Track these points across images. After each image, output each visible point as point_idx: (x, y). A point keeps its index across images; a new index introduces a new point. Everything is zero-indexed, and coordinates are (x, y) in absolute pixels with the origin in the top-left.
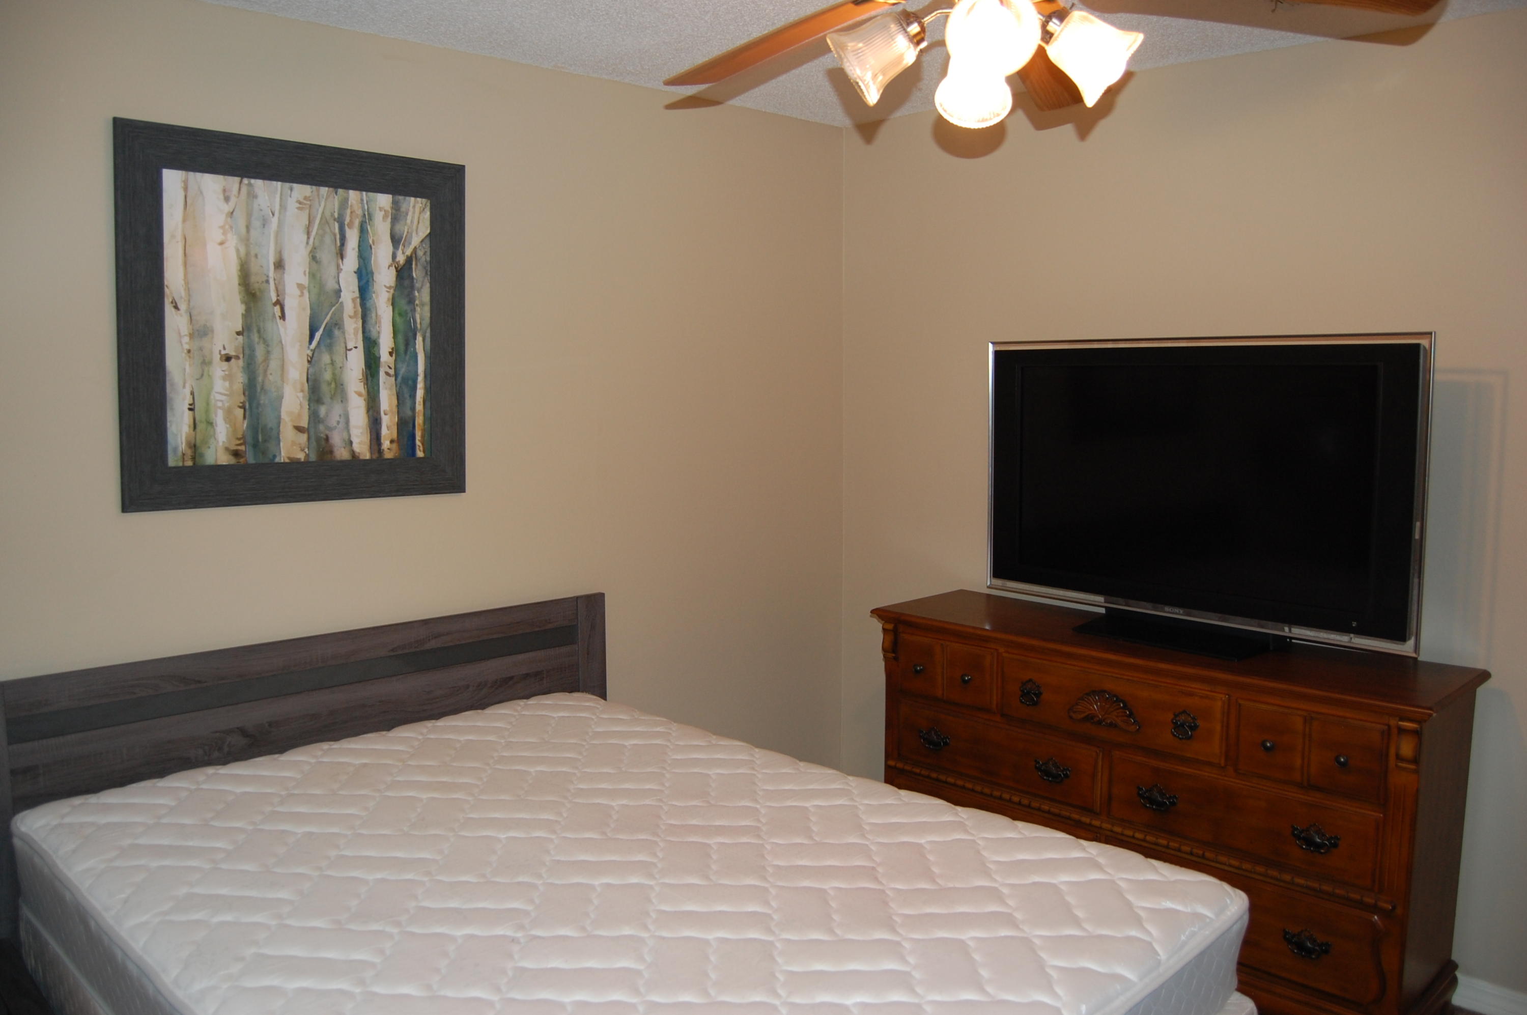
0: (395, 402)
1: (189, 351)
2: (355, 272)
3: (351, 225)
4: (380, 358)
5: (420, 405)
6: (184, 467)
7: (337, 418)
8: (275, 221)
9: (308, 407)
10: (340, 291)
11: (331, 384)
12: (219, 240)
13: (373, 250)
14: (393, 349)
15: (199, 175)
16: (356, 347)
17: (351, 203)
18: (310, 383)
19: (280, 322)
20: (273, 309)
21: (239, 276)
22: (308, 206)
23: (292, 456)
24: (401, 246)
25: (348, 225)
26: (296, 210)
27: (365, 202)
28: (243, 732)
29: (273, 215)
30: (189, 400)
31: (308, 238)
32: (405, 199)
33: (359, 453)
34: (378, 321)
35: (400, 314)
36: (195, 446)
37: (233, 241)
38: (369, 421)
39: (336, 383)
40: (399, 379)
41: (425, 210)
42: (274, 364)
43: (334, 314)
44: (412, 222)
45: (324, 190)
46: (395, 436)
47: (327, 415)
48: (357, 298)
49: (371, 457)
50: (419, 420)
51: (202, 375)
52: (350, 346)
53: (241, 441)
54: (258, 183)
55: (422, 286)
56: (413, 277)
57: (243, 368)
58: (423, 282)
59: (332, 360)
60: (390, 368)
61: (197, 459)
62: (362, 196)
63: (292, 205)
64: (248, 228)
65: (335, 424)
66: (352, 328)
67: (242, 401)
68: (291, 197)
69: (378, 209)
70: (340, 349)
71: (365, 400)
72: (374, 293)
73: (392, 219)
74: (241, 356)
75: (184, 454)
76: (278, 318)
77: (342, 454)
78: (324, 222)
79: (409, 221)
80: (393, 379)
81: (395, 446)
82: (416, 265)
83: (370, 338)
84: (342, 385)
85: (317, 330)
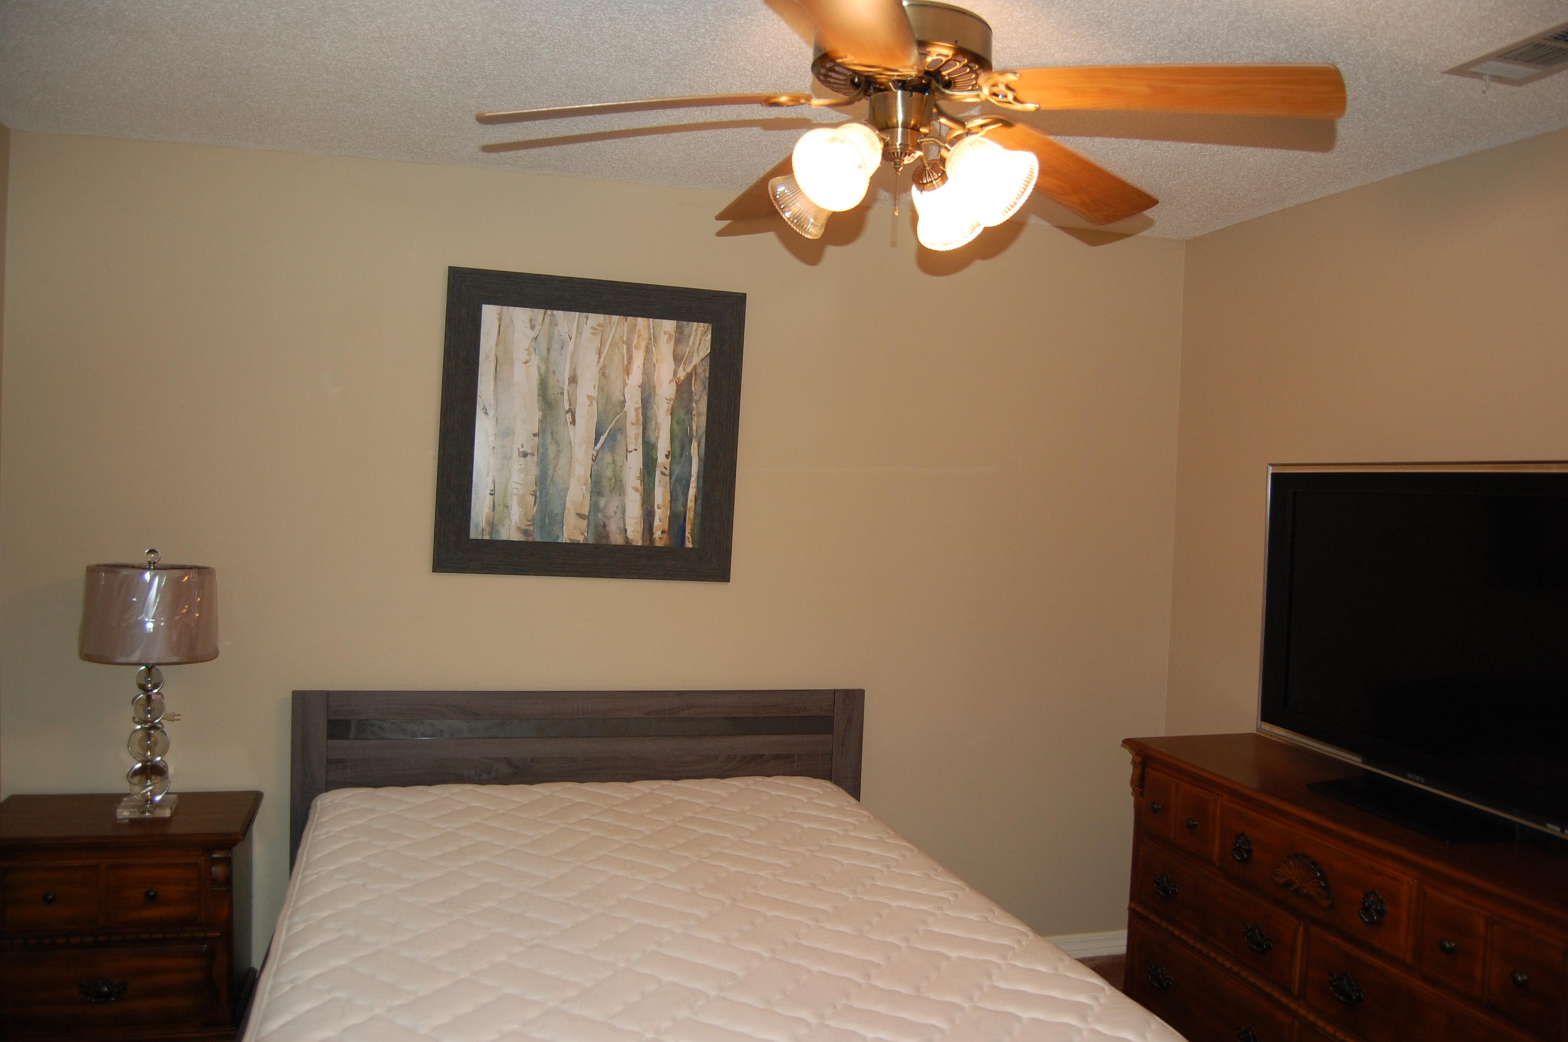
0: (669, 498)
1: (494, 448)
2: (639, 386)
3: (637, 348)
4: (657, 459)
5: (691, 502)
6: (482, 540)
7: (615, 509)
8: (571, 344)
9: (589, 498)
10: (625, 401)
11: (611, 480)
12: (524, 361)
13: (657, 368)
14: (669, 452)
15: (511, 308)
16: (636, 450)
17: (639, 328)
18: (593, 478)
19: (570, 427)
20: (566, 416)
21: (539, 389)
22: (601, 332)
23: (573, 538)
24: (682, 365)
25: (635, 347)
26: (591, 335)
27: (651, 327)
28: (509, 762)
29: (570, 339)
30: (491, 487)
31: (599, 358)
32: (688, 324)
33: (632, 539)
34: (657, 426)
35: (678, 423)
36: (492, 523)
37: (535, 360)
38: (643, 512)
39: (615, 480)
40: (674, 478)
41: (707, 333)
42: (563, 461)
43: (618, 421)
44: (694, 343)
45: (615, 318)
46: (666, 527)
47: (606, 505)
48: (639, 408)
49: (643, 544)
50: (690, 515)
51: (503, 468)
52: (630, 448)
53: (531, 523)
54: (559, 314)
55: (700, 398)
56: (692, 390)
57: (537, 463)
58: (701, 395)
59: (614, 460)
60: (666, 468)
61: (493, 535)
62: (649, 321)
63: (587, 331)
64: (549, 350)
65: (612, 514)
66: (633, 433)
67: (534, 490)
68: (586, 324)
69: (663, 333)
70: (621, 450)
71: (641, 495)
72: (655, 404)
73: (675, 341)
74: (536, 453)
75: (483, 530)
76: (569, 423)
77: (616, 539)
78: (614, 344)
79: (691, 342)
80: (668, 478)
81: (665, 536)
82: (696, 379)
83: (649, 443)
84: (621, 481)
85: (602, 434)
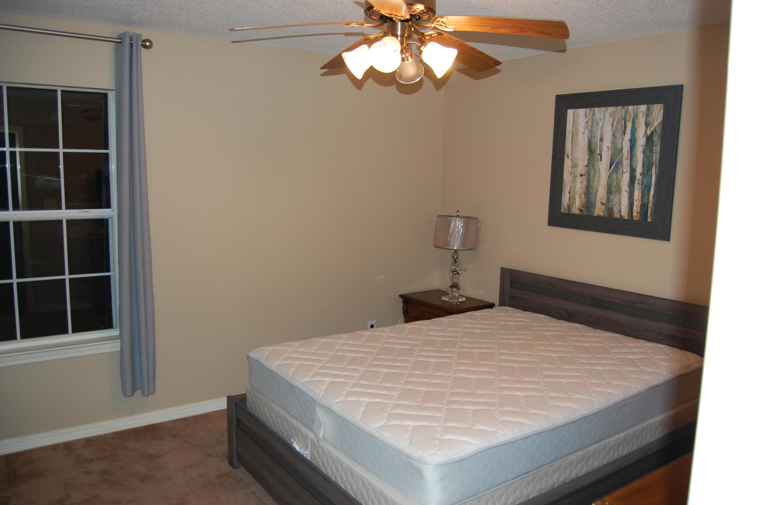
0: (640, 196)
1: (570, 173)
2: (629, 140)
3: (629, 121)
4: (636, 176)
5: (651, 198)
6: (565, 213)
7: (617, 201)
8: (601, 122)
9: (606, 195)
10: (623, 148)
11: (615, 187)
12: (582, 133)
13: (637, 130)
14: (642, 172)
15: (578, 110)
16: (627, 172)
17: (630, 111)
18: (608, 186)
19: (600, 161)
20: (598, 157)
21: (588, 145)
22: (613, 115)
23: (599, 214)
24: (649, 127)
25: (628, 121)
26: (609, 117)
27: (635, 110)
29: (601, 120)
30: (569, 190)
31: (612, 128)
32: (652, 106)
33: (623, 216)
34: (637, 160)
35: (646, 157)
36: (569, 206)
37: (587, 132)
38: (629, 203)
39: (617, 186)
40: (643, 186)
41: (662, 109)
42: (596, 178)
43: (619, 158)
44: (655, 116)
45: (619, 108)
46: (639, 210)
47: (613, 199)
48: (629, 151)
49: (628, 218)
50: (650, 205)
51: (574, 181)
52: (624, 171)
53: (583, 206)
54: (596, 109)
55: (657, 144)
56: (653, 140)
57: (586, 179)
58: (658, 142)
59: (617, 177)
60: (640, 181)
61: (569, 211)
62: (634, 107)
63: (607, 115)
64: (592, 127)
65: (615, 203)
66: (626, 163)
67: (585, 191)
68: (607, 112)
69: (640, 112)
70: (620, 172)
71: (628, 194)
72: (636, 148)
73: (646, 115)
74: (586, 175)
75: (566, 209)
76: (599, 160)
77: (617, 215)
78: (619, 120)
79: (653, 115)
80: (641, 186)
81: (638, 215)
82: (655, 135)
83: (633, 168)
84: (620, 187)
85: (613, 164)
